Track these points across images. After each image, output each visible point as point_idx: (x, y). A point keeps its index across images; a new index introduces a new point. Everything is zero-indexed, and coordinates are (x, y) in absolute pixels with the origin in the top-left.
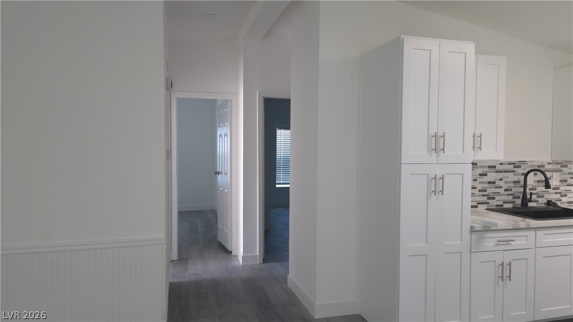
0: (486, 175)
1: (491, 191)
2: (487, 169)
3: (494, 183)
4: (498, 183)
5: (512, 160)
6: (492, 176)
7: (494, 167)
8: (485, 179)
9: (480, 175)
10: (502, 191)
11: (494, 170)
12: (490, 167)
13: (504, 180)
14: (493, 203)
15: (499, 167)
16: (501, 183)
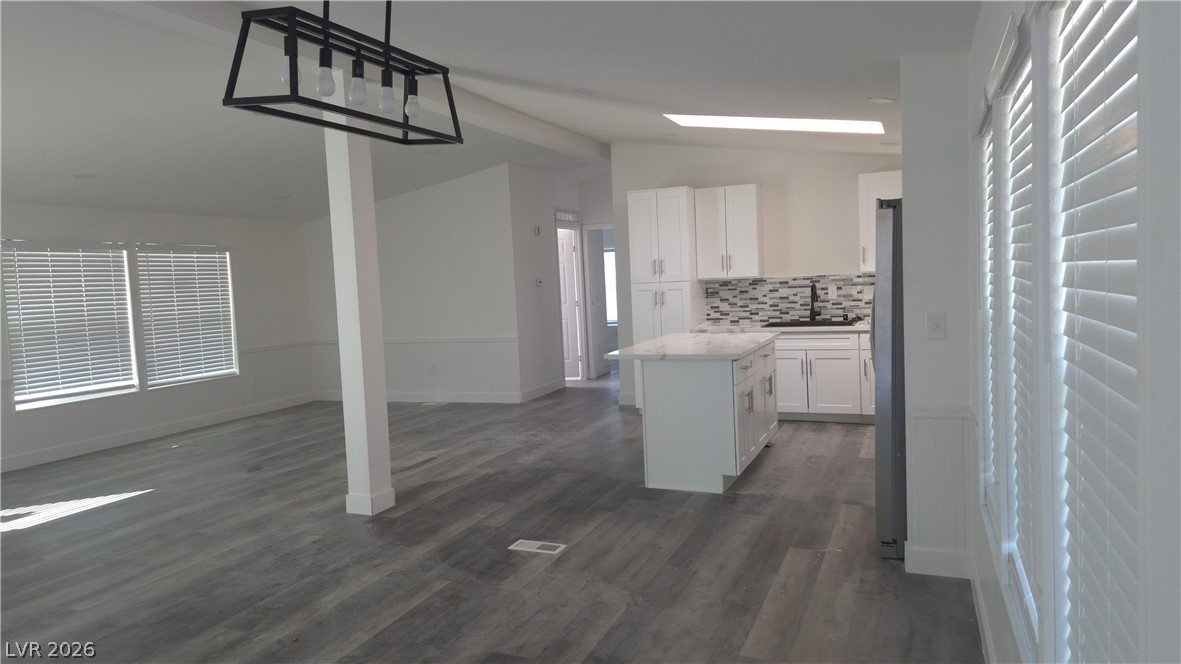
0: (777, 291)
1: (783, 306)
2: (778, 285)
3: (787, 298)
4: (792, 298)
5: (809, 275)
6: (784, 292)
7: (787, 283)
8: (776, 294)
9: (770, 291)
10: (797, 306)
11: (787, 285)
12: (781, 283)
13: (799, 295)
14: (787, 318)
15: (791, 283)
16: (796, 299)
